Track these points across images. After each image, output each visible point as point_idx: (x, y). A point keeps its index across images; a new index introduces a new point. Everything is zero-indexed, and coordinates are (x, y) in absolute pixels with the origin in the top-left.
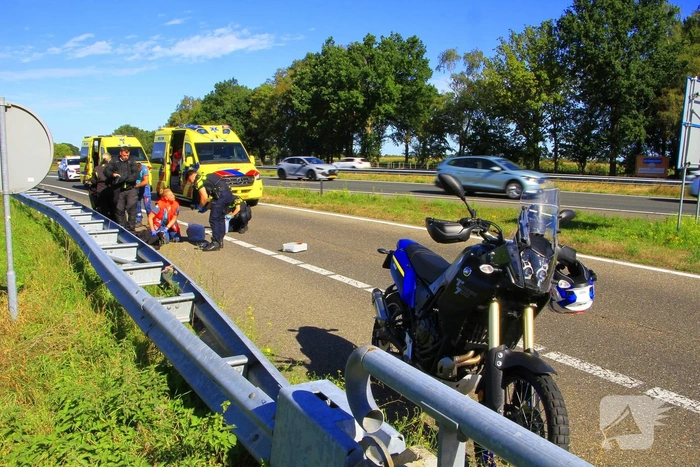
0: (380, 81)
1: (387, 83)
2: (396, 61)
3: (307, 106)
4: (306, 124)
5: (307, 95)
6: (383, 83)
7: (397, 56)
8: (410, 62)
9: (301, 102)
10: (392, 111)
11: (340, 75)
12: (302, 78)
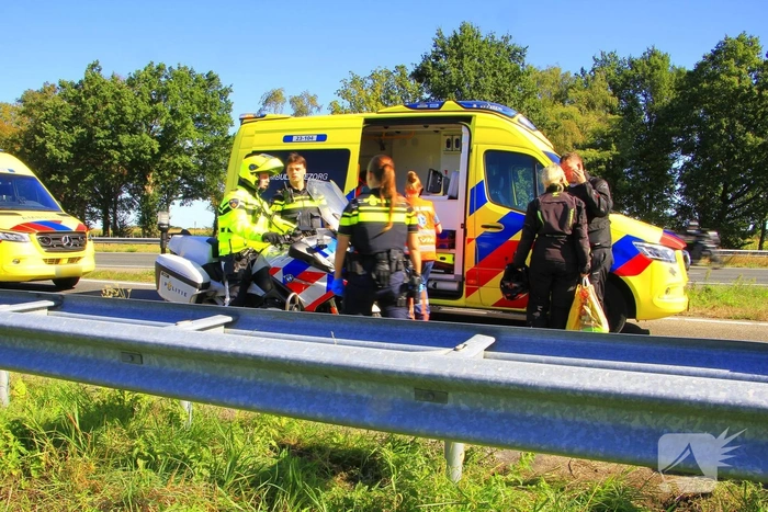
0: (178, 124)
1: (188, 127)
2: (197, 98)
3: (67, 153)
4: (66, 180)
5: (69, 138)
6: (184, 126)
7: (199, 94)
8: (213, 104)
9: (59, 146)
10: (192, 165)
11: (124, 114)
12: (58, 114)
